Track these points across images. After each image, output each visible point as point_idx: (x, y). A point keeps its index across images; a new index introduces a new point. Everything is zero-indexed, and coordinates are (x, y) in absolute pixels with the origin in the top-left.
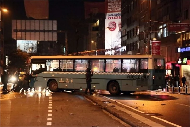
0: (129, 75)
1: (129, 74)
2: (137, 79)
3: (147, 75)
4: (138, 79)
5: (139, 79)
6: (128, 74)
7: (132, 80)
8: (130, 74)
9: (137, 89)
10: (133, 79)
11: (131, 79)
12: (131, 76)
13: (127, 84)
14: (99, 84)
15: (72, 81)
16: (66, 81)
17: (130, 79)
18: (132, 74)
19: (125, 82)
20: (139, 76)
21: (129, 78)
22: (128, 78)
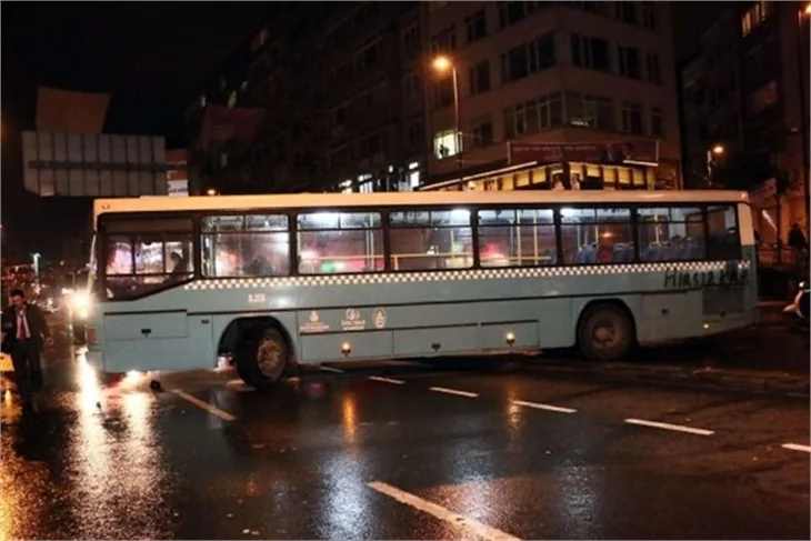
0: (669, 274)
1: (672, 269)
2: (703, 285)
3: (740, 266)
4: (708, 285)
5: (714, 285)
6: (668, 269)
7: (684, 291)
8: (675, 269)
9: (706, 326)
10: (687, 287)
11: (682, 287)
12: (681, 274)
13: (664, 312)
14: (536, 321)
15: (380, 320)
16: (344, 323)
17: (677, 287)
18: (685, 268)
19: (654, 305)
20: (711, 273)
21: (674, 284)
22: (670, 286)
